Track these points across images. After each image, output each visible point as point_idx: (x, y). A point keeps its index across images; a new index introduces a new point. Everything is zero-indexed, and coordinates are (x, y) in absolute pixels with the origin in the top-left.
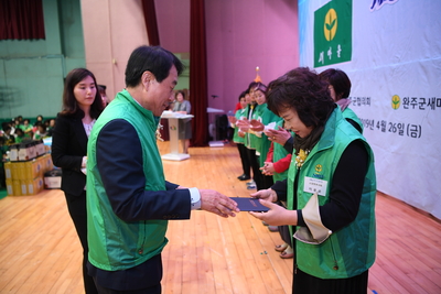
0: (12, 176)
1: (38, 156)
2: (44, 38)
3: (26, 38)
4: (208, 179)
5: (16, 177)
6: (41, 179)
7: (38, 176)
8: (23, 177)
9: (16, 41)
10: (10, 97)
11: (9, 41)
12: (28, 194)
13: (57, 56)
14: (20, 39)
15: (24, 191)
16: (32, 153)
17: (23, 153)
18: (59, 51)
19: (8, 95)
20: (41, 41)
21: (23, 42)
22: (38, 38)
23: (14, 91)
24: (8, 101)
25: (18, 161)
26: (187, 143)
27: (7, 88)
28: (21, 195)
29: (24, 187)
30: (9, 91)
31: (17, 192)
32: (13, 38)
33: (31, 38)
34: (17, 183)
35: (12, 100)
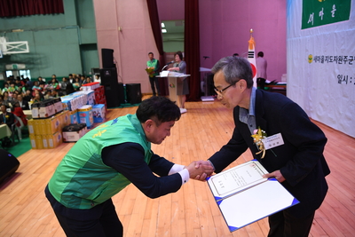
0: (35, 131)
1: (57, 113)
2: (63, 12)
3: (49, 13)
4: (208, 134)
5: (38, 133)
6: (60, 134)
7: (57, 131)
8: (44, 133)
9: (42, 15)
10: (39, 61)
11: (37, 16)
12: (49, 148)
13: (73, 27)
14: (44, 14)
15: (45, 145)
16: (51, 111)
17: (43, 111)
18: (75, 23)
19: (37, 59)
20: (61, 15)
21: (47, 16)
22: (58, 13)
23: (42, 56)
24: (38, 64)
25: (40, 118)
26: (184, 98)
27: (36, 54)
28: (43, 148)
29: (45, 141)
30: (38, 56)
31: (40, 146)
32: (39, 13)
33: (53, 13)
34: (39, 137)
35: (41, 64)
